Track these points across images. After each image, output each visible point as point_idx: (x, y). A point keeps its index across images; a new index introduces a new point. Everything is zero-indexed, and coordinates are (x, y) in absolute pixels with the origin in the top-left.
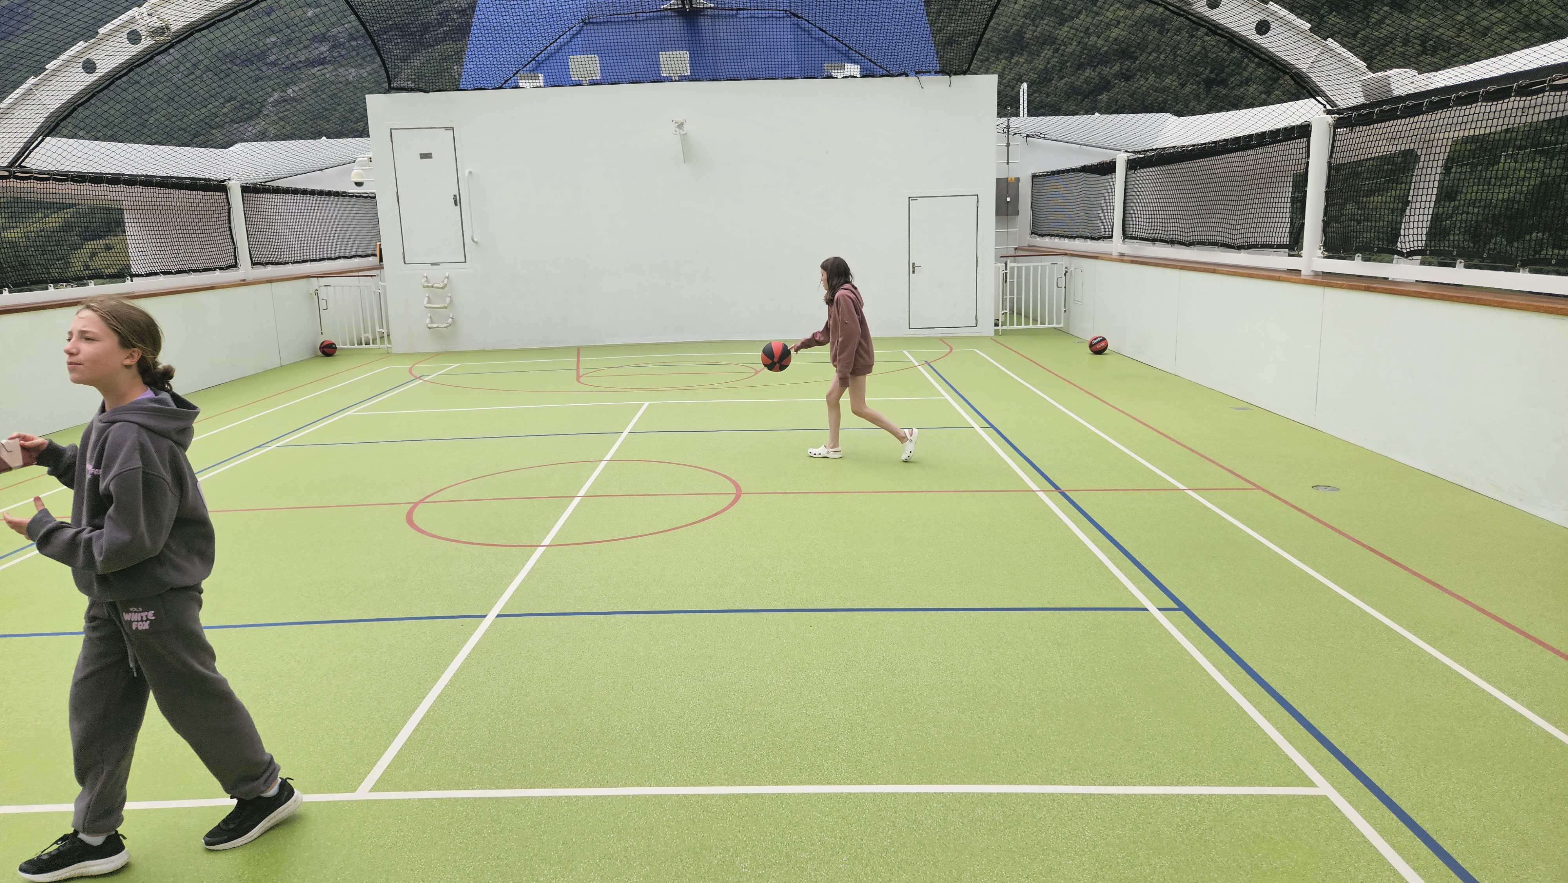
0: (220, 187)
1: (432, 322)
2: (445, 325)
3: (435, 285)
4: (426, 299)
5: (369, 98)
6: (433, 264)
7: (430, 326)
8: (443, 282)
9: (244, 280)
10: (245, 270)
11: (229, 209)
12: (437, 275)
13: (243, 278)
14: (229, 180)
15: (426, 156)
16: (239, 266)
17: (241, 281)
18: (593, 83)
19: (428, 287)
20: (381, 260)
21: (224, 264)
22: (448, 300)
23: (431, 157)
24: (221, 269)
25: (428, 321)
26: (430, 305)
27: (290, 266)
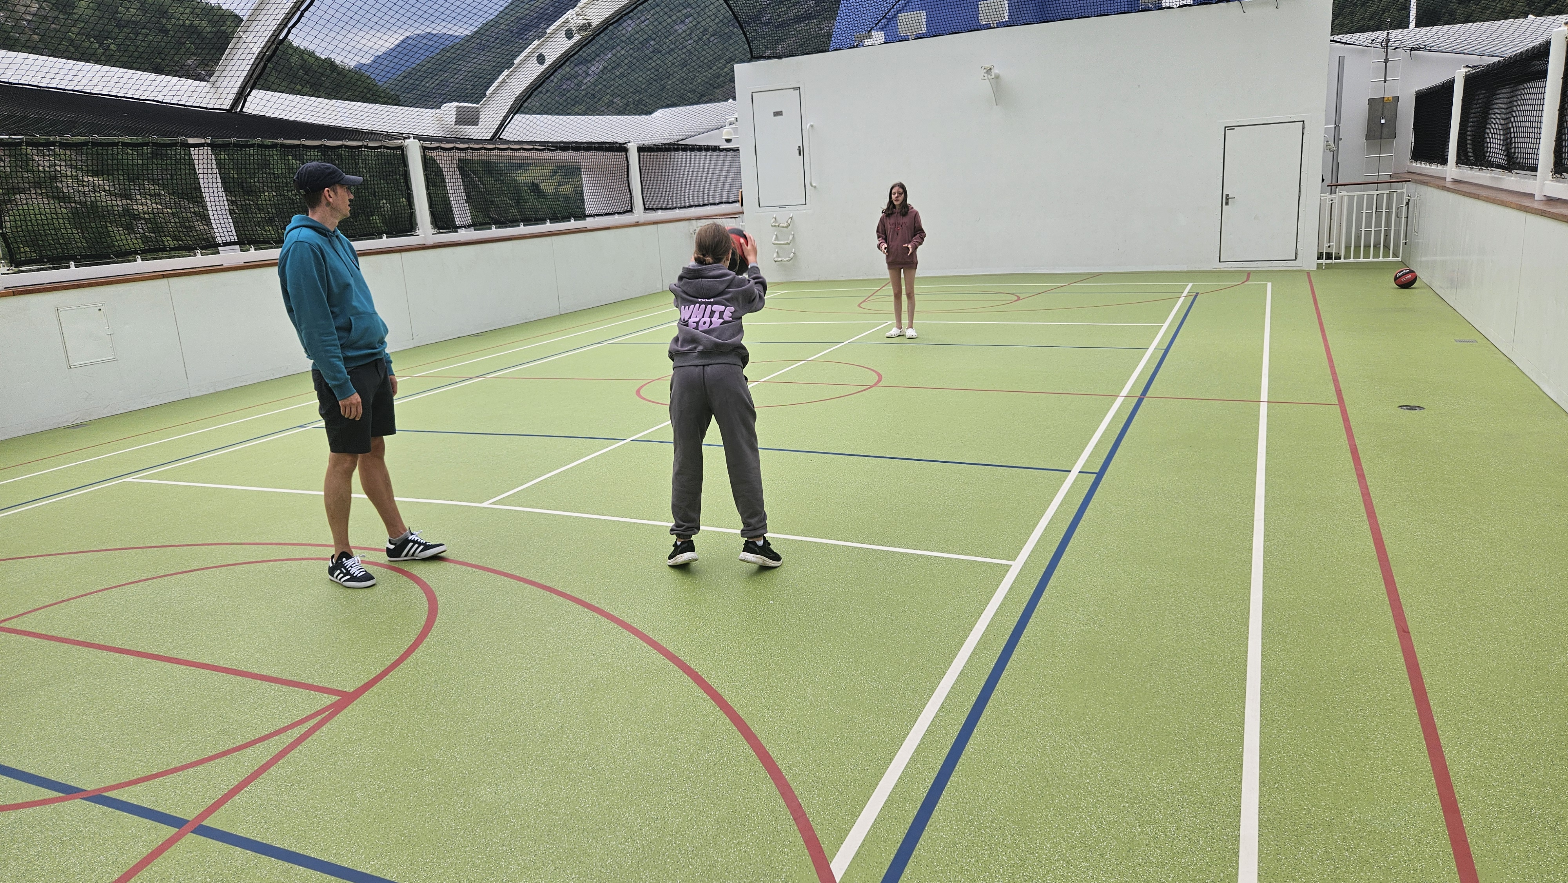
0: (621, 148)
1: (778, 256)
2: (787, 259)
3: (781, 225)
4: (774, 236)
5: (738, 67)
6: (781, 207)
7: (776, 259)
8: (787, 222)
9: (638, 222)
10: (639, 213)
11: (628, 166)
12: (783, 217)
13: (637, 221)
14: (629, 142)
15: (778, 114)
16: (634, 211)
17: (636, 222)
18: (918, 37)
19: (775, 226)
20: (742, 205)
21: (621, 210)
22: (791, 237)
23: (782, 115)
24: (619, 213)
25: (775, 255)
26: (776, 242)
27: (677, 211)
